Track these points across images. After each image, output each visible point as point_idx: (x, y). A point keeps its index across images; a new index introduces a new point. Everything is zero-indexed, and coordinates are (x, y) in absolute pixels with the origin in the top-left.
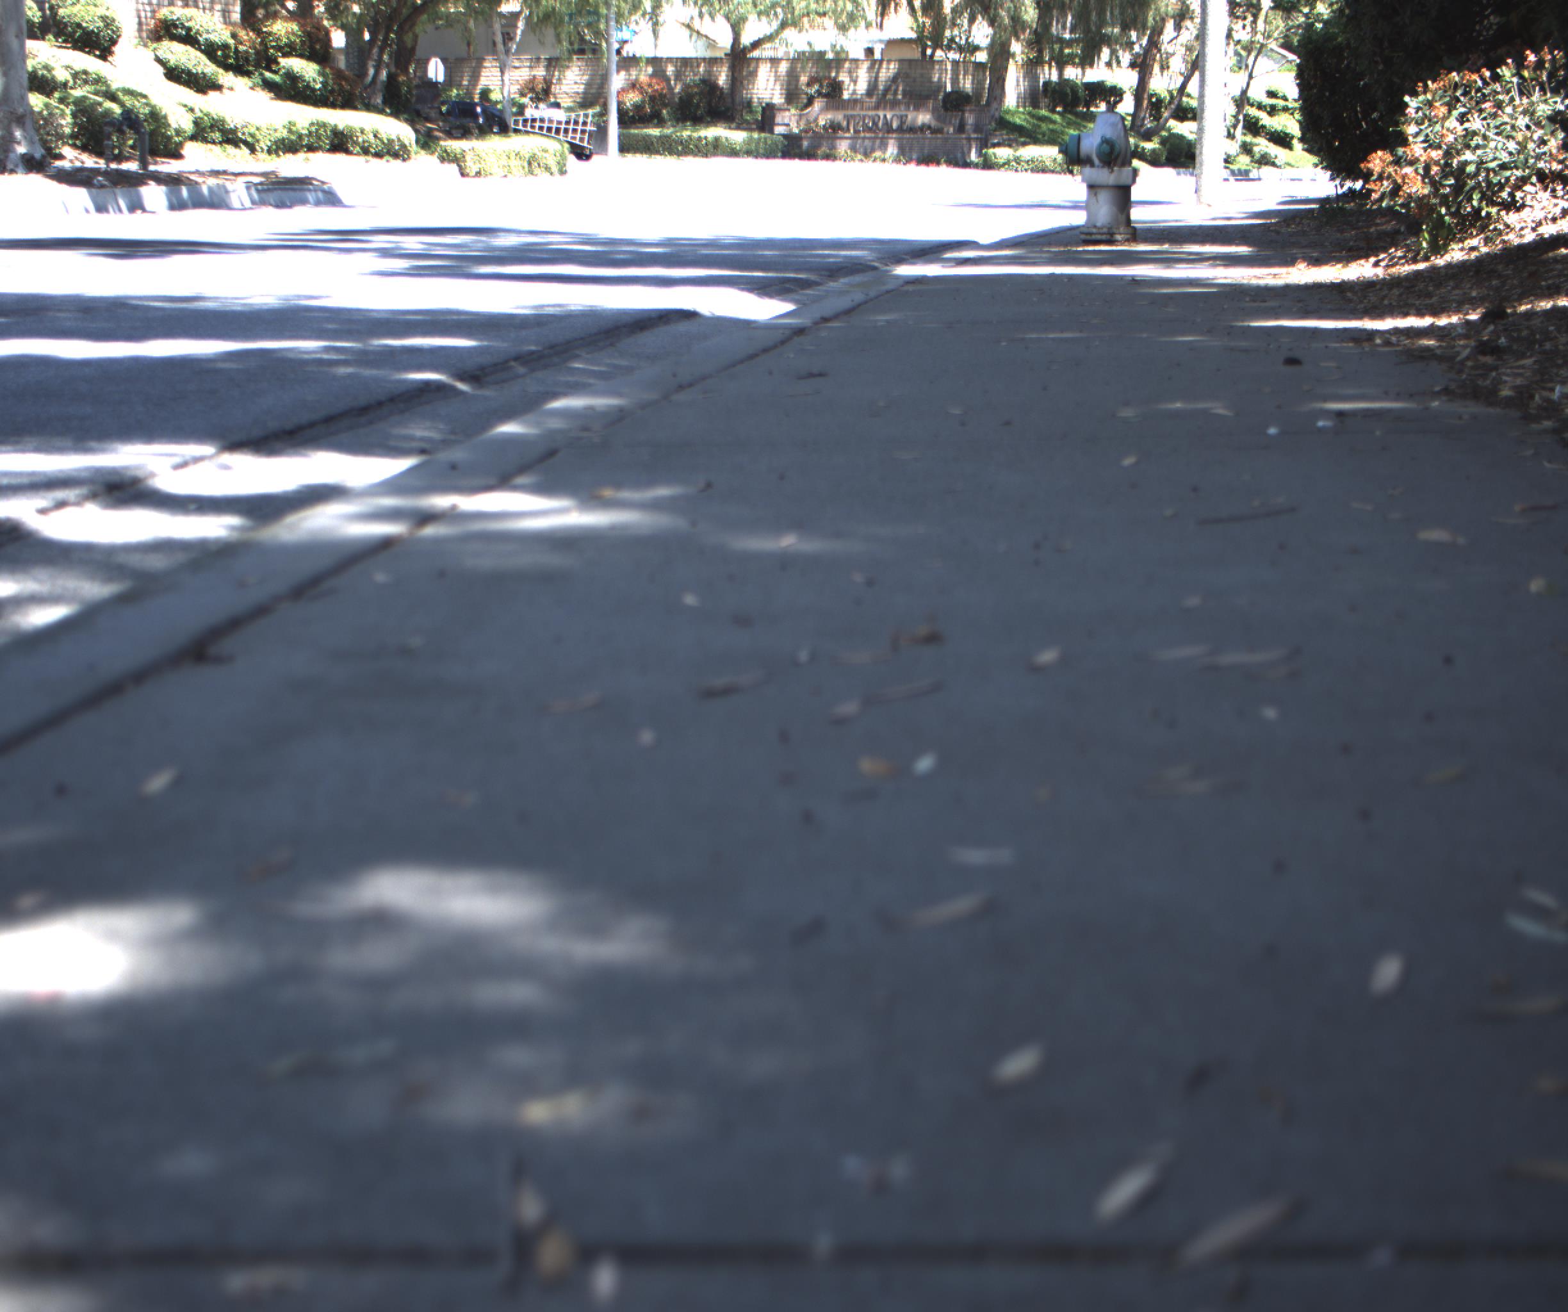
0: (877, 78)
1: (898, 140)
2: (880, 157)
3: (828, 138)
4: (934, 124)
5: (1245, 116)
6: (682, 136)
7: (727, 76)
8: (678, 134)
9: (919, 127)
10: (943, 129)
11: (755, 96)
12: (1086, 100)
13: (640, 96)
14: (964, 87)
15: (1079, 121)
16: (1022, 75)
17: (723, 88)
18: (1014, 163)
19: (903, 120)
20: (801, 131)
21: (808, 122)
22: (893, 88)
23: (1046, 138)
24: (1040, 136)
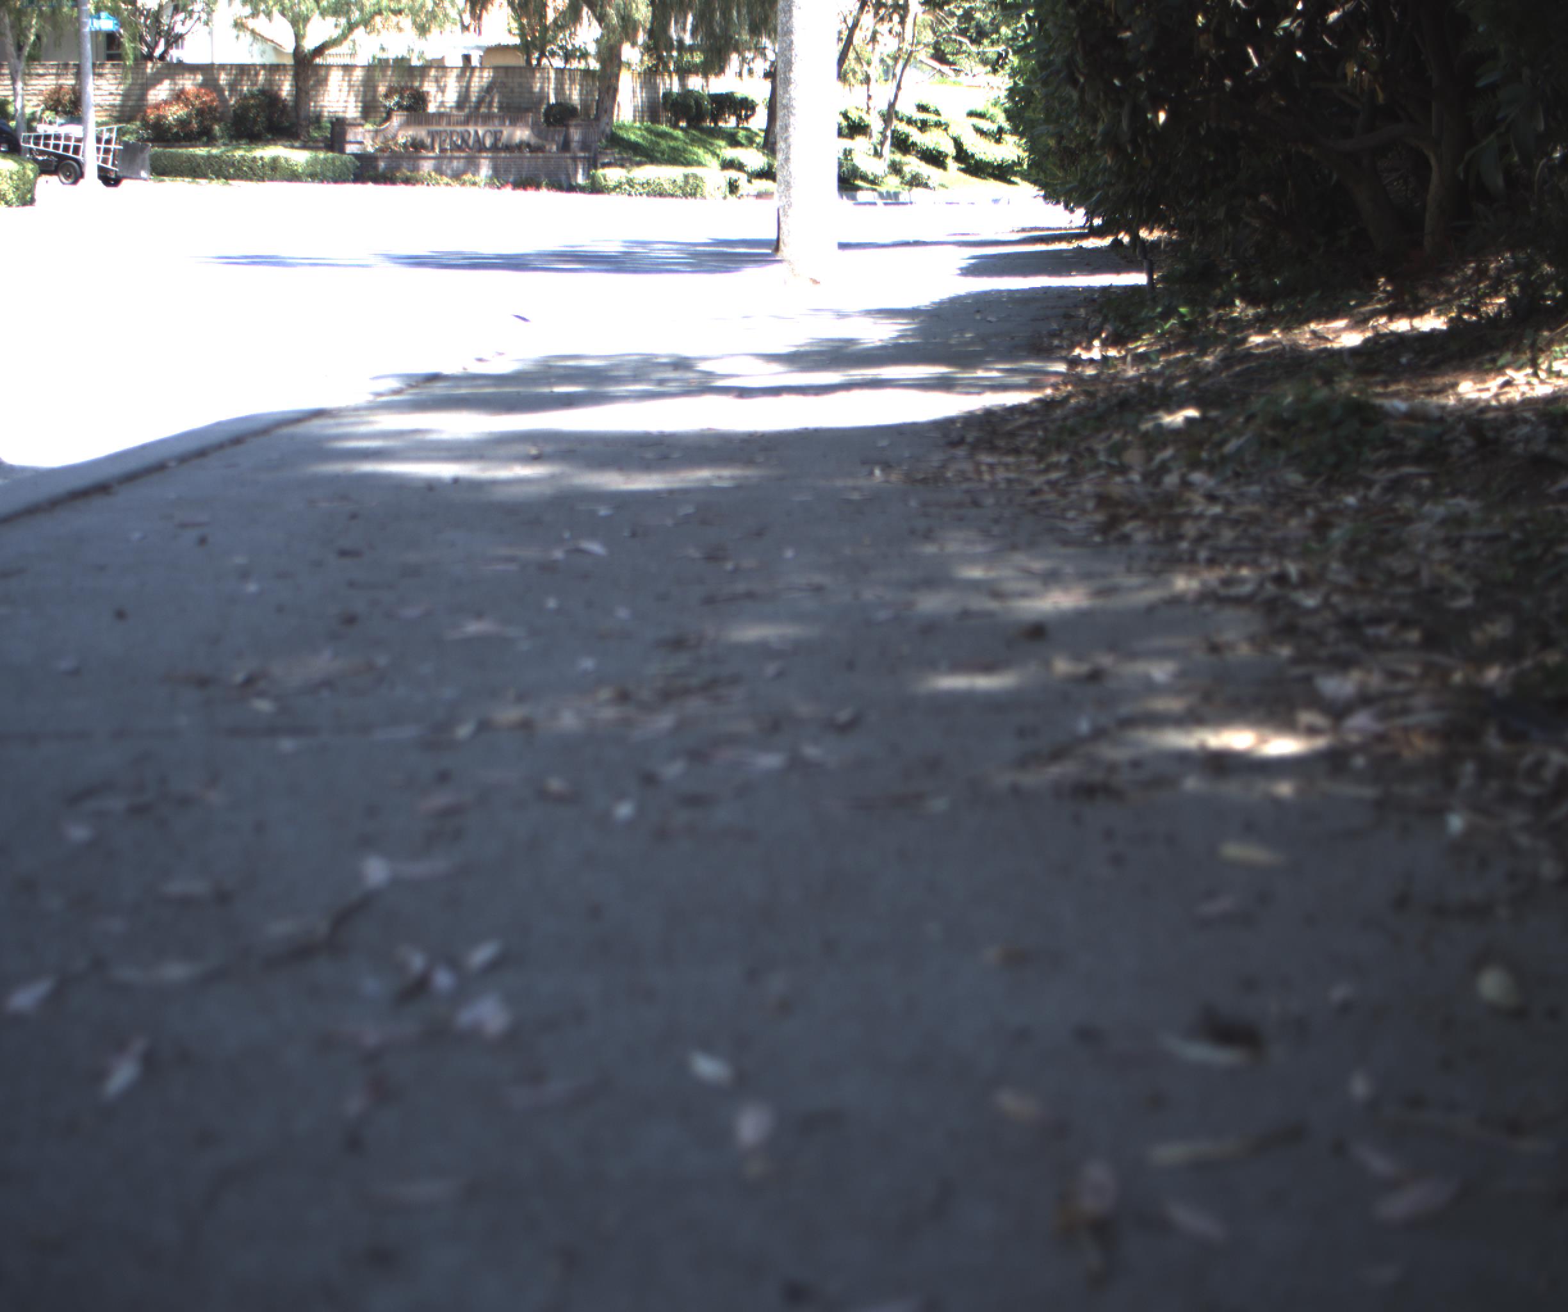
0: (468, 88)
1: (492, 159)
2: (469, 181)
3: (410, 158)
4: (533, 141)
5: (893, 132)
6: (234, 156)
7: (291, 86)
8: (229, 154)
9: (516, 144)
10: (545, 147)
11: (325, 109)
12: (712, 112)
13: (186, 110)
14: (570, 98)
15: (704, 137)
16: (638, 85)
17: (286, 100)
18: (627, 187)
19: (498, 137)
20: (377, 150)
21: (386, 140)
22: (487, 99)
23: (666, 156)
24: (659, 155)
